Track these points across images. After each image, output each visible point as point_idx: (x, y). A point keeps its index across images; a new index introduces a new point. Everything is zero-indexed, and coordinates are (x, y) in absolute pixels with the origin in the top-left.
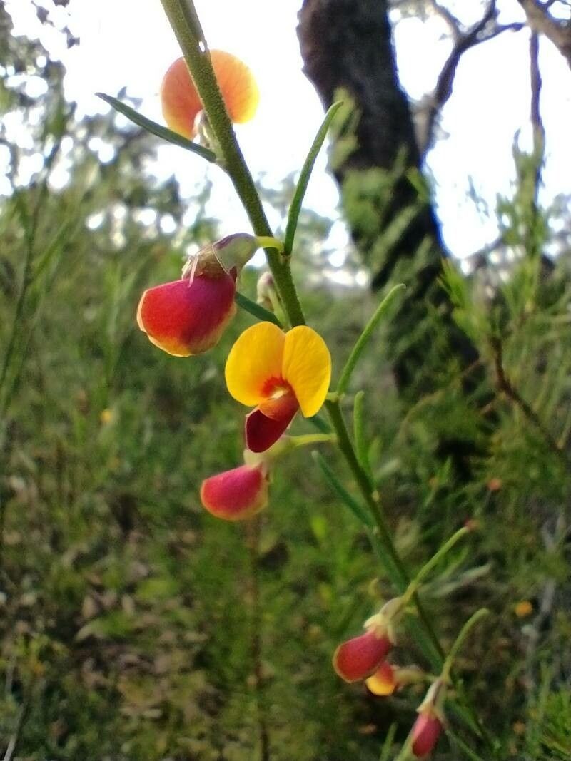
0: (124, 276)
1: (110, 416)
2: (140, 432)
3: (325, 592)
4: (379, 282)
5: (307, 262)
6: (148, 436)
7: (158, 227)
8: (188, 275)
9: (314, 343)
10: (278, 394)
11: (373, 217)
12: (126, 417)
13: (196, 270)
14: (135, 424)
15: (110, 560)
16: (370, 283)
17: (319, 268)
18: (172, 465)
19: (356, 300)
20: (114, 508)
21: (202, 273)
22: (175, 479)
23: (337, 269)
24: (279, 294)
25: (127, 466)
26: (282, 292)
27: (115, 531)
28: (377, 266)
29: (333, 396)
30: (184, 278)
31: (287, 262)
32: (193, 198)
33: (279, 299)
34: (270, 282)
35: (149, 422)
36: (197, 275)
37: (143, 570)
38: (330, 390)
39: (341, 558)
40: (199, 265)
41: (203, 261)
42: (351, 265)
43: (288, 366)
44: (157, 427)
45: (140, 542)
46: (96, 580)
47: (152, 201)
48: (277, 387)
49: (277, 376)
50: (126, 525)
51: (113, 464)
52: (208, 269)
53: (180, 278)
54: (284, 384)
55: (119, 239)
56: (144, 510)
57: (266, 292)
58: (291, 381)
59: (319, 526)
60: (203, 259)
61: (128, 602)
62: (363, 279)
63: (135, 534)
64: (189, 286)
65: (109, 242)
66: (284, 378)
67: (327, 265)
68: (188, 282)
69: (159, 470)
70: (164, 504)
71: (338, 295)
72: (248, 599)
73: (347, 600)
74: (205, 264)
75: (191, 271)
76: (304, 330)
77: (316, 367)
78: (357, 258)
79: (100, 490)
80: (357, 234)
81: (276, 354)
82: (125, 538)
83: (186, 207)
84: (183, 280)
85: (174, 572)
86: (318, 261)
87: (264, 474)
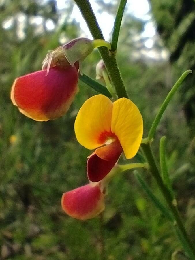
0: (22, 57)
1: (15, 139)
2: (34, 147)
3: (145, 244)
4: (174, 57)
5: (131, 46)
6: (38, 151)
7: (45, 27)
8: (46, 67)
9: (132, 110)
10: (109, 142)
11: (170, 19)
12: (25, 139)
13: (52, 63)
14: (31, 143)
15: (17, 224)
16: (169, 58)
17: (139, 49)
18: (53, 166)
19: (161, 68)
20: (19, 192)
21: (55, 66)
22: (55, 175)
23: (149, 49)
24: (109, 76)
25: (27, 168)
26: (111, 75)
27: (20, 206)
28: (173, 48)
29: (146, 140)
30: (44, 69)
31: (113, 55)
32: (64, 10)
33: (109, 79)
34: (103, 67)
35: (39, 141)
36: (52, 67)
37: (36, 229)
38: (143, 138)
39: (154, 223)
40: (53, 60)
41: (56, 58)
42: (157, 47)
43: (115, 124)
44: (44, 145)
45: (35, 212)
46: (9, 235)
47: (41, 12)
48: (108, 138)
49: (108, 131)
50: (26, 202)
51: (18, 166)
52: (59, 63)
53: (41, 69)
54: (113, 135)
55: (21, 35)
56: (36, 193)
57: (101, 73)
58: (117, 134)
59: (141, 204)
60: (56, 56)
61: (28, 249)
62: (165, 55)
63: (31, 207)
64: (46, 75)
65: (15, 36)
66: (113, 132)
67: (143, 47)
68: (46, 72)
69: (45, 170)
70: (48, 190)
71: (150, 65)
72: (99, 247)
73: (158, 249)
74: (57, 59)
75: (48, 64)
76: (125, 101)
77: (133, 126)
78: (161, 43)
79: (11, 182)
80: (161, 29)
81: (107, 116)
82: (25, 210)
83: (60, 15)
84: (43, 70)
85: (55, 230)
86: (138, 45)
87: (102, 190)
